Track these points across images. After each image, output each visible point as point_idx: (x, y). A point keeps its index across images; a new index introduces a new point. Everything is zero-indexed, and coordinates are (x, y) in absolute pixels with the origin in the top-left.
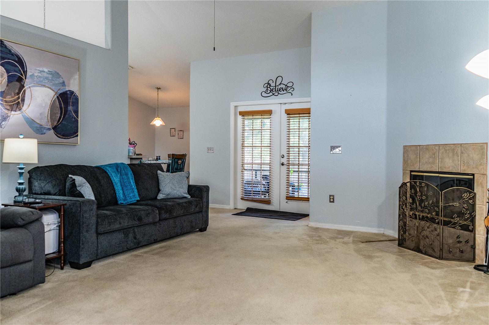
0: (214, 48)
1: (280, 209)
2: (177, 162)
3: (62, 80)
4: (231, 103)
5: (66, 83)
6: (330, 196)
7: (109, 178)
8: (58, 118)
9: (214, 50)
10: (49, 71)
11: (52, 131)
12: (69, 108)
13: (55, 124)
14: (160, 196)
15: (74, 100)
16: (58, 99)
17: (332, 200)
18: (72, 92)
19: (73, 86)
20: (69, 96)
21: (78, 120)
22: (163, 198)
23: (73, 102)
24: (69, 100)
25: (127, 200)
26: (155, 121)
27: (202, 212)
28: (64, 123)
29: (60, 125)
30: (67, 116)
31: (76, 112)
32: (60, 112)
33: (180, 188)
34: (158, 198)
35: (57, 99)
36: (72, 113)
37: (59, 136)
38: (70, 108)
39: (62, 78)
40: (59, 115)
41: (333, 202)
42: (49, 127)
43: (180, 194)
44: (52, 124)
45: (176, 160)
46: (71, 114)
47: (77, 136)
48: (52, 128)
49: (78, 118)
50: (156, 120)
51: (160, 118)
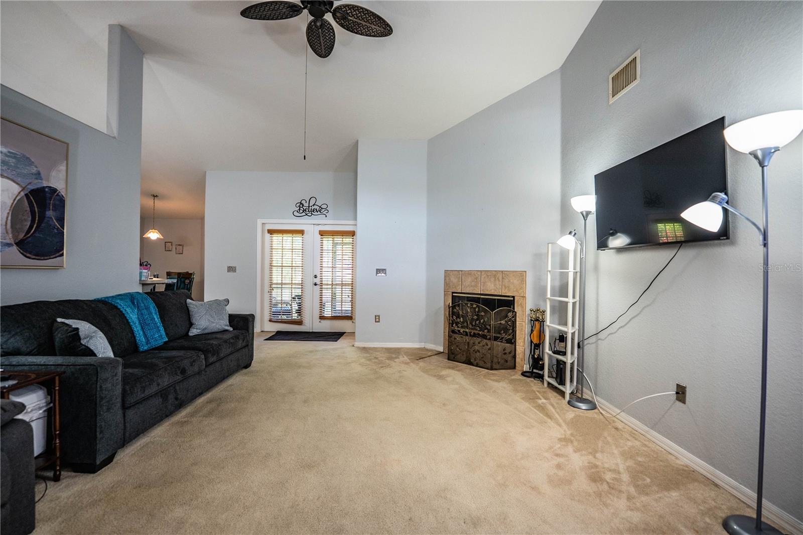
0: (305, 156)
1: (312, 329)
2: (184, 282)
3: (35, 169)
4: (258, 220)
5: (42, 175)
6: (375, 316)
7: (122, 316)
8: (28, 227)
9: (305, 159)
10: (9, 152)
11: (15, 248)
12: (47, 213)
13: (21, 236)
14: (194, 332)
15: (57, 203)
16: (26, 197)
17: (377, 320)
18: (54, 191)
19: (56, 181)
20: (48, 195)
21: (64, 232)
22: (198, 333)
23: (54, 205)
24: (48, 201)
25: (150, 343)
26: (150, 233)
27: (247, 345)
28: (37, 235)
29: (30, 239)
30: (43, 225)
31: (61, 220)
32: (30, 219)
33: (220, 319)
34: (191, 334)
35: (25, 198)
36: (53, 220)
37: (28, 255)
38: (50, 213)
39: (36, 167)
40: (29, 224)
41: (379, 322)
42: (8, 241)
43: (220, 327)
44: (14, 237)
45: (182, 279)
46: (51, 222)
47: (62, 255)
48: (16, 244)
49: (64, 229)
50: (152, 233)
51: (157, 231)
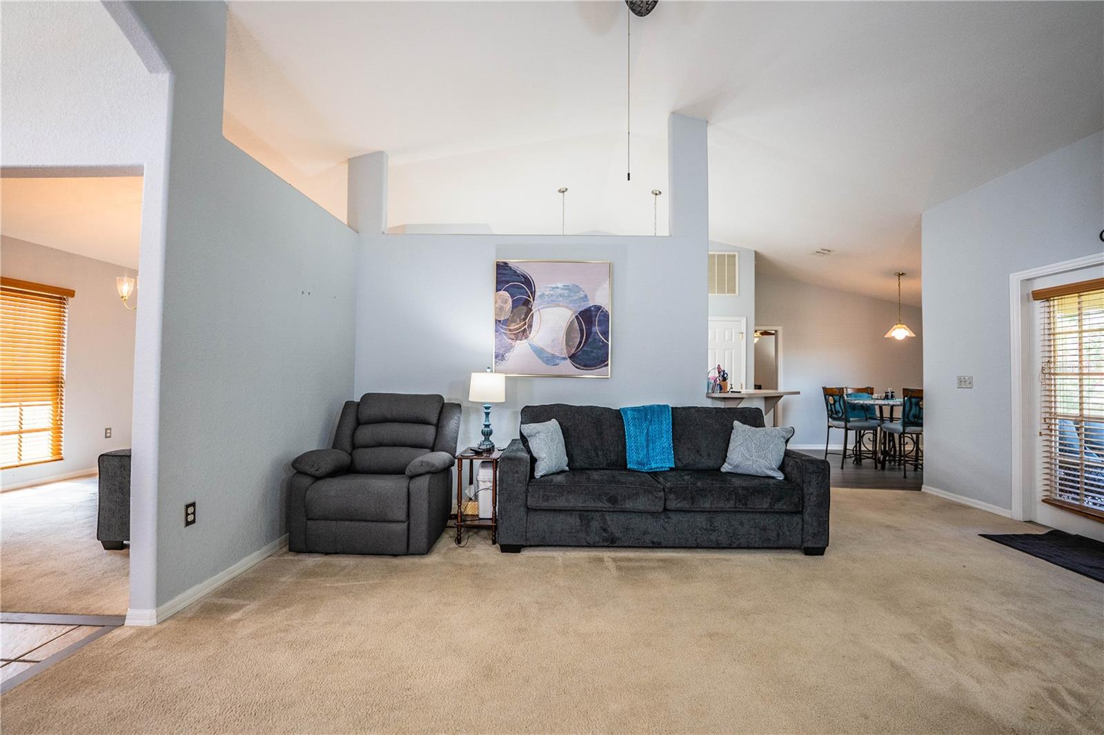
0: (629, 174)
3: (583, 293)
4: (1013, 274)
5: (589, 297)
8: (577, 343)
9: (629, 179)
10: (564, 286)
11: (568, 361)
12: (593, 329)
13: (573, 351)
14: (726, 468)
15: (602, 318)
16: (577, 319)
18: (598, 308)
19: (600, 298)
20: (594, 313)
21: (608, 344)
23: (599, 321)
24: (594, 319)
25: (650, 464)
26: (895, 330)
28: (585, 349)
29: (579, 353)
30: (590, 340)
31: (605, 334)
32: (579, 336)
33: (759, 457)
34: (723, 470)
35: (575, 320)
36: (598, 335)
37: (578, 366)
38: (596, 329)
39: (583, 291)
40: (579, 340)
42: (564, 356)
43: (758, 470)
44: (568, 352)
46: (597, 337)
47: (607, 365)
48: (569, 357)
49: (608, 341)
51: (905, 326)
